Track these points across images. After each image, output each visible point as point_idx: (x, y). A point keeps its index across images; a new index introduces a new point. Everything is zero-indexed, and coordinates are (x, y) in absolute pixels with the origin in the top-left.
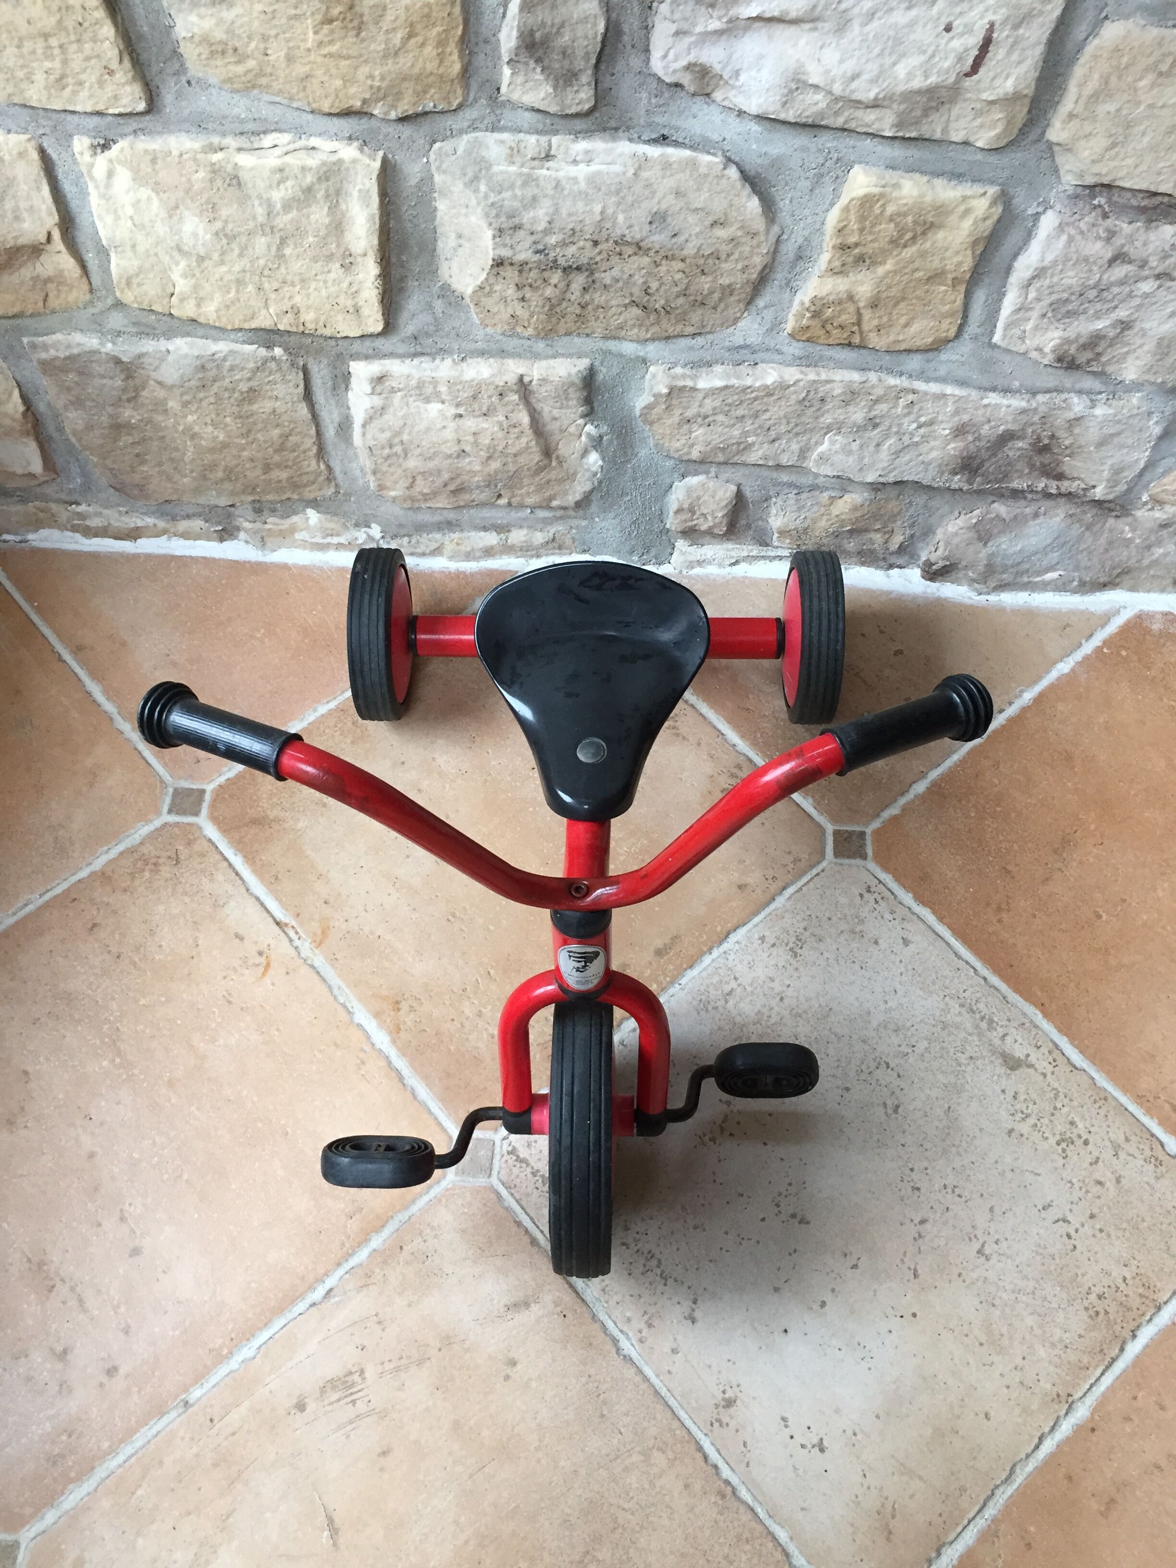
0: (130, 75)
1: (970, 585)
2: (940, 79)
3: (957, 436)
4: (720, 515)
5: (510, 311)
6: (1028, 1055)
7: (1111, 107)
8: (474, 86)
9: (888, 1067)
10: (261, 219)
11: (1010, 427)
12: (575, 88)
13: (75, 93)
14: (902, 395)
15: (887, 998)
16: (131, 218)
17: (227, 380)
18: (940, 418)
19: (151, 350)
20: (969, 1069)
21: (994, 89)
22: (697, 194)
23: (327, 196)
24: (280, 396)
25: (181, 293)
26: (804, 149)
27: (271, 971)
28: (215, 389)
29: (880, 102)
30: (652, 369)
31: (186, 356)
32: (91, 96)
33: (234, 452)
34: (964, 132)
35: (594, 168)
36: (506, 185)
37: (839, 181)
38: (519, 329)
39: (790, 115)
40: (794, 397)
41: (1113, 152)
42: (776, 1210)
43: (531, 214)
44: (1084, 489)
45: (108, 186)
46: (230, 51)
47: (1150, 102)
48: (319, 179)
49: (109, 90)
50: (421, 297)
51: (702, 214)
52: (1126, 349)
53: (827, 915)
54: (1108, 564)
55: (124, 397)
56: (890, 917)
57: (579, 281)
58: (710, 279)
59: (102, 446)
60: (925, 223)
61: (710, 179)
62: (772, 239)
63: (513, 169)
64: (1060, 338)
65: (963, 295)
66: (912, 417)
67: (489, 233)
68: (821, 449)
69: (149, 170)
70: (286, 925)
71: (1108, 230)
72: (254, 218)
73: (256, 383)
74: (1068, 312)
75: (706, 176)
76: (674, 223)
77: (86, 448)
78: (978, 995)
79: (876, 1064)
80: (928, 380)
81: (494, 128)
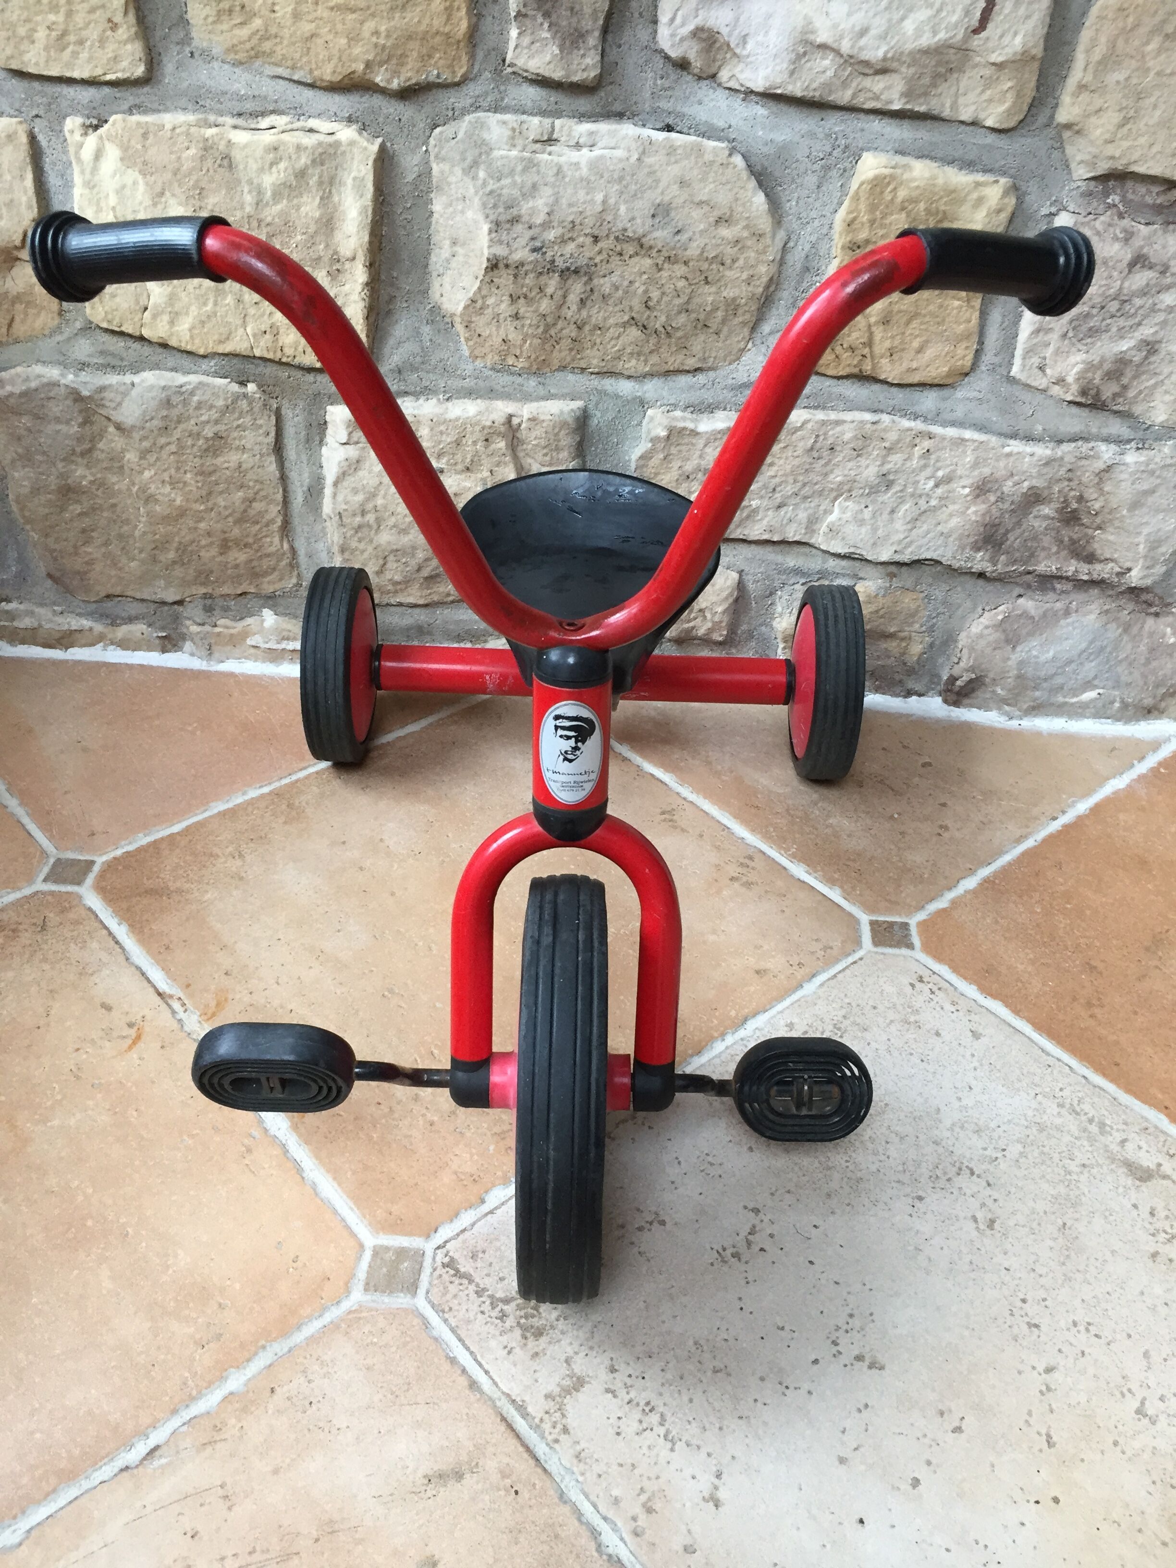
0: (133, 30)
1: (999, 709)
2: (948, 36)
3: (978, 496)
4: (720, 609)
5: (502, 332)
6: (1159, 1165)
7: (1118, 77)
8: (480, 55)
9: (972, 1173)
10: (248, 209)
11: (1035, 482)
12: (582, 52)
13: (75, 55)
14: (917, 441)
15: (960, 1094)
16: (114, 209)
17: (193, 422)
18: (959, 472)
19: (114, 382)
20: (1083, 1178)
21: (1003, 48)
22: (702, 185)
23: (320, 183)
24: (248, 446)
25: (156, 306)
26: (812, 135)
27: (141, 1045)
28: (177, 434)
29: (888, 64)
30: (650, 412)
31: (152, 387)
32: (90, 59)
33: (191, 524)
34: (973, 108)
35: (597, 152)
36: (506, 171)
37: (847, 173)
38: (511, 361)
39: (796, 89)
40: (801, 444)
41: (1125, 130)
42: (834, 1349)
43: (530, 204)
44: (1119, 574)
45: (95, 170)
46: (238, 8)
47: (1158, 68)
48: (314, 161)
49: (110, 49)
50: (409, 322)
51: (706, 208)
52: (1152, 382)
53: (871, 1003)
54: (1151, 679)
55: (78, 450)
56: (953, 1009)
57: (577, 288)
58: (713, 289)
59: (46, 517)
60: (938, 212)
61: (715, 168)
62: (779, 244)
63: (514, 153)
64: (1083, 362)
65: (977, 313)
66: (928, 472)
67: (486, 227)
68: (832, 518)
69: (139, 147)
70: (171, 996)
71: (1125, 230)
72: (242, 208)
73: (224, 427)
74: (1090, 329)
75: (712, 163)
76: (678, 217)
77: (28, 521)
78: (1080, 1095)
79: (955, 1169)
80: (945, 424)
81: (496, 108)
